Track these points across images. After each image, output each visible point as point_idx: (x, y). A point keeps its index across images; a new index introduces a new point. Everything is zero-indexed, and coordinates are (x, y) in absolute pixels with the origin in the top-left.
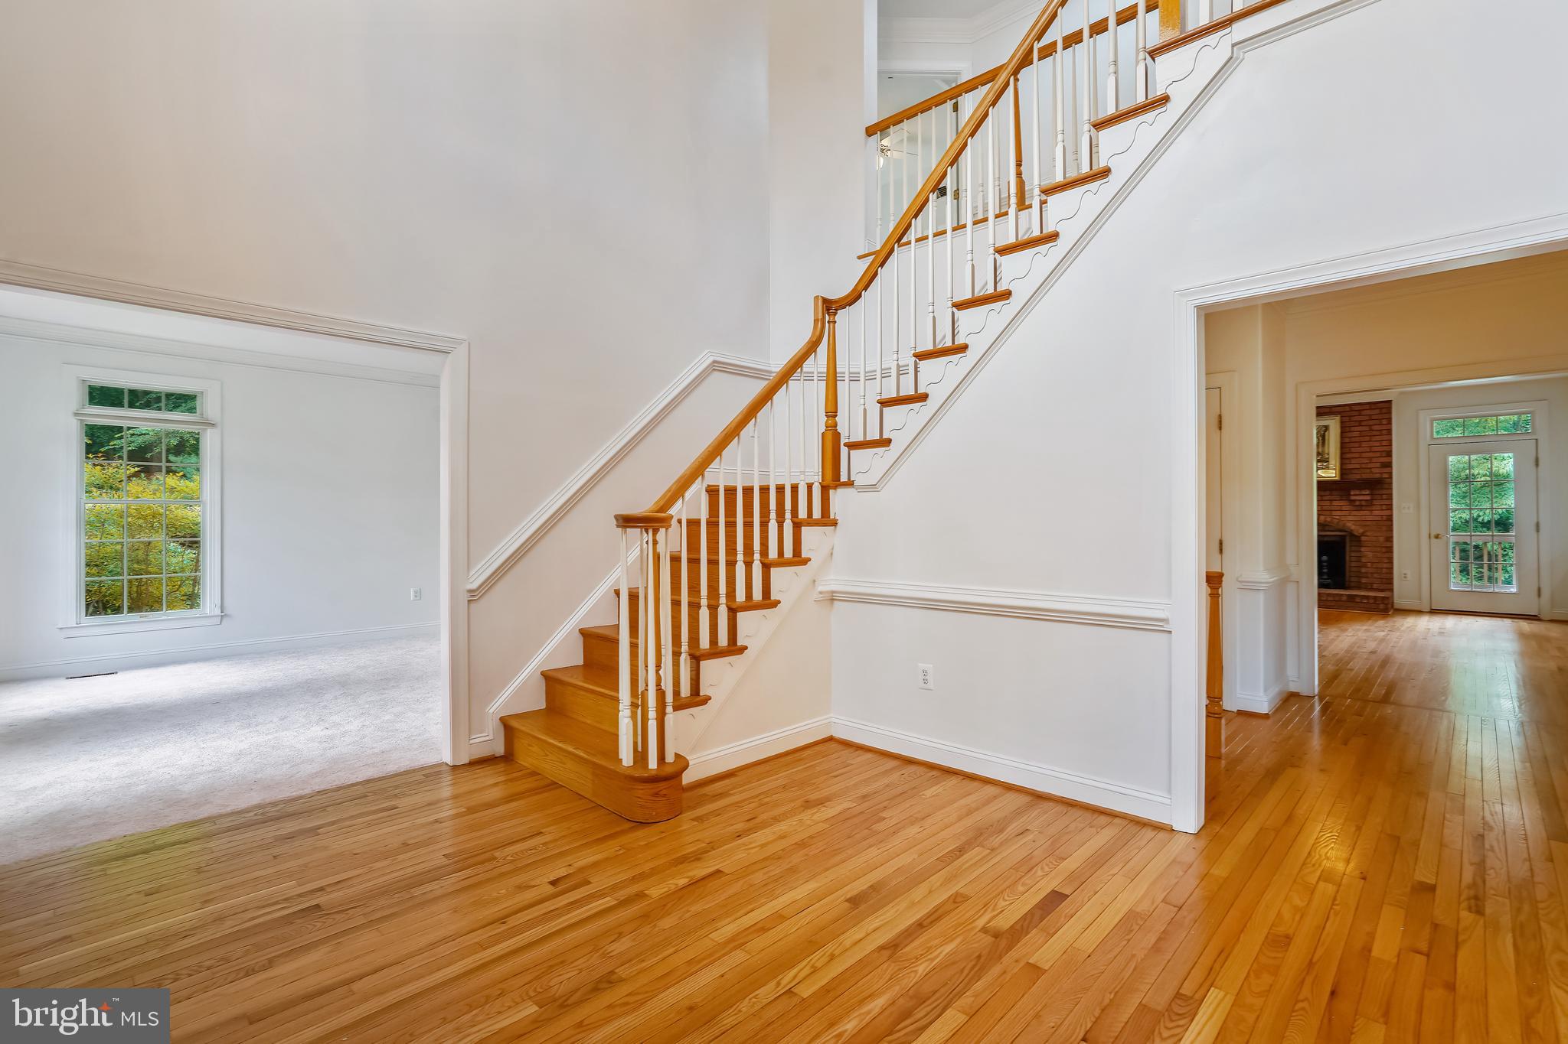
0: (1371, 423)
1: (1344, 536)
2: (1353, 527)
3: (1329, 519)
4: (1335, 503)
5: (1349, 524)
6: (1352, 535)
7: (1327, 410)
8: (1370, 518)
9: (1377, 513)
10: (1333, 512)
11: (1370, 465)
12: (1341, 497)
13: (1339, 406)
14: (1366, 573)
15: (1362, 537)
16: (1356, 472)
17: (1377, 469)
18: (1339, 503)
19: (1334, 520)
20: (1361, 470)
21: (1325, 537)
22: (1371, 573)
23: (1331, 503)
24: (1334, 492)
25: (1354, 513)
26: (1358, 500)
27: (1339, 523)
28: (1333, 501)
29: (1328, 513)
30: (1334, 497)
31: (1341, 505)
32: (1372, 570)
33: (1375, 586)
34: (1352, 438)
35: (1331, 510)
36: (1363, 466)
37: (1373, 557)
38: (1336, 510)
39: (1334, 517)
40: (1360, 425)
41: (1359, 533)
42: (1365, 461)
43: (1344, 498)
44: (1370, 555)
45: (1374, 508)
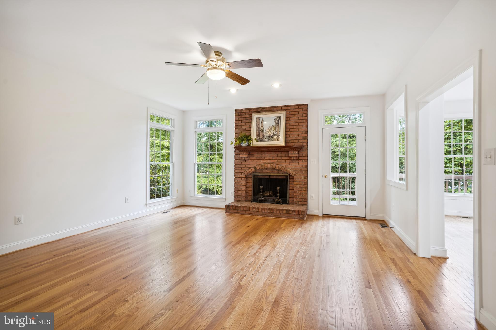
0: (299, 115)
1: (287, 176)
3: (280, 167)
4: (283, 158)
5: (289, 170)
6: (290, 175)
7: (280, 108)
8: (298, 166)
9: (300, 164)
10: (282, 163)
11: (299, 138)
12: (286, 155)
13: (285, 106)
14: (296, 196)
15: (294, 177)
16: (292, 142)
17: (301, 140)
18: (285, 158)
19: (283, 167)
20: (294, 140)
21: (279, 177)
22: (298, 196)
23: (281, 158)
24: (283, 153)
25: (291, 164)
26: (293, 157)
27: (285, 169)
28: (282, 157)
29: (280, 163)
30: (283, 155)
31: (286, 160)
32: (299, 194)
33: (299, 204)
34: (290, 124)
35: (281, 162)
36: (295, 138)
37: (299, 187)
38: (283, 162)
39: (282, 166)
40: (294, 117)
41: (293, 175)
42: (296, 136)
43: (287, 156)
44: (298, 186)
45: (300, 161)
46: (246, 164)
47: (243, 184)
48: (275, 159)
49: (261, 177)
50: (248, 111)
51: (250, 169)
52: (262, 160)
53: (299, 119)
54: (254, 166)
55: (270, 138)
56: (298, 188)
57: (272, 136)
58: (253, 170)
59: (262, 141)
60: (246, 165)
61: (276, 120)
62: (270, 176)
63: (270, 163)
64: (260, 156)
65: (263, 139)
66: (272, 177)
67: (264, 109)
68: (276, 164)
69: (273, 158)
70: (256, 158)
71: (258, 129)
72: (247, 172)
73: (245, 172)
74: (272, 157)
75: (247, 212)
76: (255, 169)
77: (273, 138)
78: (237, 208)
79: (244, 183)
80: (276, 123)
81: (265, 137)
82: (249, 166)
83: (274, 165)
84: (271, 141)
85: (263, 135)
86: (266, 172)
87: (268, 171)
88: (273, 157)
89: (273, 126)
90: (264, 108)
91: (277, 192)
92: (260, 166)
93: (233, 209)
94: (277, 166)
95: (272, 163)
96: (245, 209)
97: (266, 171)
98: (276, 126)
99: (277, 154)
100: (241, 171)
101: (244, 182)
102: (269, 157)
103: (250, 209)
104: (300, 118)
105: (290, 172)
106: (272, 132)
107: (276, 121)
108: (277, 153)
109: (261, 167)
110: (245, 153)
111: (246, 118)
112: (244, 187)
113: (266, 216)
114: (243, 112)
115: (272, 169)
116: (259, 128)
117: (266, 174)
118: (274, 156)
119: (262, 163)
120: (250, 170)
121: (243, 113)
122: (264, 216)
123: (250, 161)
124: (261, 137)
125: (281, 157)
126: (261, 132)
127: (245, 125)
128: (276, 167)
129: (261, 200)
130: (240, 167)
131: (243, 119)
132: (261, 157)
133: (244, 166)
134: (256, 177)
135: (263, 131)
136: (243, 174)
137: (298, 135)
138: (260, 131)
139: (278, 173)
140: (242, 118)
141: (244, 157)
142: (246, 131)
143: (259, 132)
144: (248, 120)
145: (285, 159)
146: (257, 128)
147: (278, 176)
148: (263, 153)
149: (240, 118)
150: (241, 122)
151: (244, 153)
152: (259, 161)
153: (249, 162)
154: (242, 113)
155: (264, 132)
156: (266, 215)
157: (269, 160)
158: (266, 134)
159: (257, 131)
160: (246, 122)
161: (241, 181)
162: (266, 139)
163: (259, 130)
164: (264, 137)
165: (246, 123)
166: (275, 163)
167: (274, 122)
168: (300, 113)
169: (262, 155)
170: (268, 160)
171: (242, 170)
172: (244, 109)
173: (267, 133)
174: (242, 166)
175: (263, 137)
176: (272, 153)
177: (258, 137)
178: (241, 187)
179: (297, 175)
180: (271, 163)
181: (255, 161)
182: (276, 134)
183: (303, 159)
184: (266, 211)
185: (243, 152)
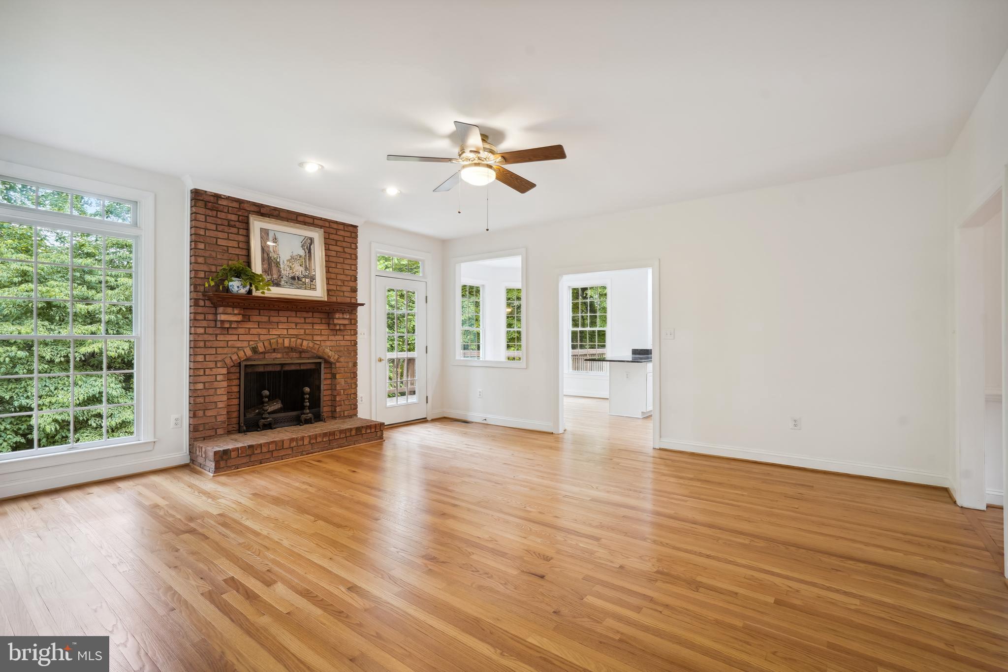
0: (344, 244)
1: (320, 363)
2: (330, 353)
3: (311, 345)
4: (316, 327)
5: (327, 350)
6: (327, 362)
7: (311, 221)
8: (343, 343)
9: (347, 338)
10: (315, 337)
11: (344, 289)
12: (321, 320)
13: (321, 219)
14: (340, 401)
15: (337, 364)
16: (333, 294)
17: (348, 293)
18: (320, 326)
19: (315, 345)
20: (337, 292)
21: (301, 366)
22: (343, 400)
23: (313, 327)
24: (316, 315)
25: (331, 338)
26: (338, 324)
27: (320, 349)
28: (315, 325)
29: (310, 337)
30: (316, 320)
31: (322, 330)
32: (344, 397)
33: (345, 415)
34: (330, 257)
35: (313, 335)
36: (338, 288)
37: (345, 384)
38: (317, 335)
39: (315, 342)
40: (336, 245)
41: (335, 360)
42: (339, 283)
43: (323, 322)
44: (342, 382)
45: (345, 333)
46: (229, 338)
47: (219, 392)
48: (299, 328)
49: (261, 369)
50: (236, 205)
51: (242, 352)
52: (271, 330)
53: (344, 252)
54: (251, 343)
55: (295, 280)
56: (344, 386)
57: (298, 278)
58: (249, 353)
59: (278, 285)
60: (229, 342)
61: (305, 243)
62: (282, 365)
63: (290, 336)
64: (265, 319)
65: (280, 281)
66: (287, 368)
67: (277, 212)
68: (303, 340)
69: (296, 326)
70: (257, 323)
71: (265, 255)
72: (233, 359)
73: (228, 361)
74: (294, 324)
75: (275, 454)
76: (255, 350)
77: (301, 282)
78: (249, 452)
79: (223, 389)
80: (304, 249)
81: (285, 278)
82: (239, 344)
83: (299, 341)
84: (298, 288)
85: (279, 271)
86: (274, 357)
87: (279, 356)
88: (296, 324)
89: (300, 257)
90: (275, 209)
91: (304, 399)
92: (266, 344)
93: (238, 457)
94: (305, 343)
95: (295, 336)
96: (272, 447)
97: (274, 355)
98: (306, 256)
99: (305, 318)
100: (216, 357)
101: (225, 384)
102: (287, 323)
103: (283, 444)
104: (346, 249)
105: (330, 354)
106: (299, 270)
107: (306, 247)
108: (305, 314)
109: (269, 346)
110: (236, 311)
111: (229, 222)
112: (225, 398)
113: (319, 452)
114: (220, 202)
115: (287, 350)
116: (268, 255)
117: (274, 362)
118: (298, 320)
119: (271, 337)
120: (241, 354)
121: (222, 207)
122: (315, 453)
123: (241, 331)
124: (275, 276)
125: (313, 323)
126: (273, 265)
127: (226, 239)
128: (301, 345)
129: (266, 423)
130: (211, 347)
131: (220, 223)
132: (269, 322)
133: (222, 344)
134: (249, 370)
135: (279, 263)
136: (219, 365)
137: (343, 281)
138: (270, 261)
139: (300, 358)
140: (216, 217)
141: (231, 322)
142: (228, 254)
143: (270, 264)
144: (234, 226)
145: (320, 328)
146: (263, 253)
147: (300, 364)
148: (273, 313)
149: (212, 218)
150: (214, 227)
151: (233, 311)
152: (264, 331)
153: (238, 335)
154: (217, 206)
155: (282, 266)
156: (318, 450)
157: (287, 329)
158: (286, 272)
159: (263, 260)
160: (230, 231)
161: (216, 383)
162: (287, 283)
163: (269, 258)
164: (282, 277)
165: (230, 235)
166: (300, 337)
167: (302, 247)
168: (346, 239)
169: (271, 318)
170: (286, 331)
171: (216, 354)
172: (223, 197)
173: (288, 269)
174: (216, 344)
175: (280, 276)
176: (293, 314)
177: (268, 275)
178: (216, 399)
179: (342, 359)
180: (293, 336)
181: (253, 331)
182: (307, 274)
183: (351, 330)
184: (319, 440)
185: (231, 308)
